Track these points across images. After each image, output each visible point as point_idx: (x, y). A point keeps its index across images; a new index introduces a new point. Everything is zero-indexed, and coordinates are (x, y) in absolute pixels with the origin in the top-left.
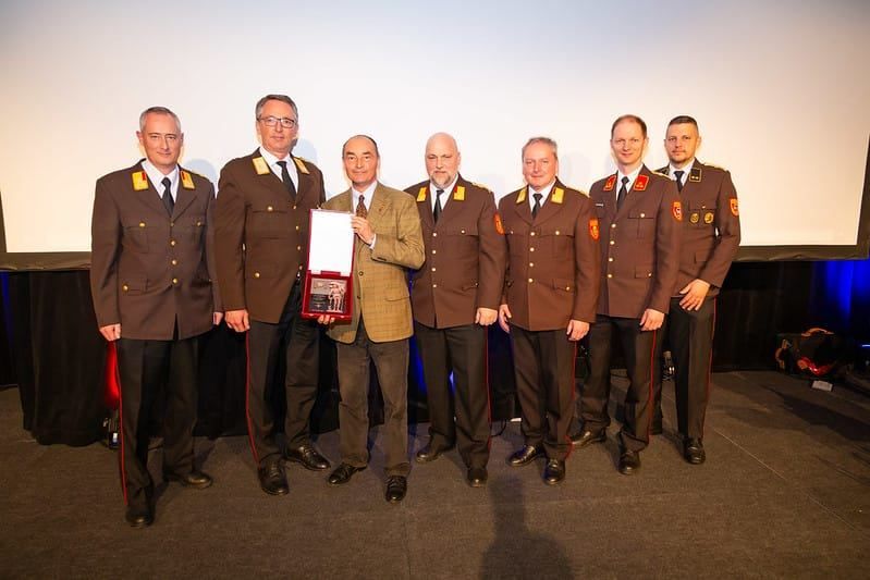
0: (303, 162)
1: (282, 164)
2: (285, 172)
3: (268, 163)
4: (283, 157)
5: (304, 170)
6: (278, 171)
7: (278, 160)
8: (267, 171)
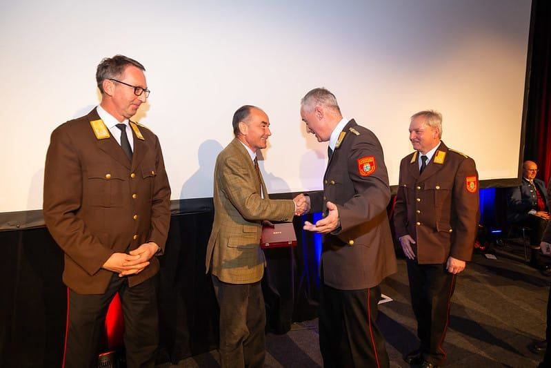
0: (139, 127)
1: (122, 127)
2: (124, 136)
3: (107, 126)
4: (123, 120)
5: (139, 135)
6: (117, 134)
7: (118, 122)
8: (106, 135)
